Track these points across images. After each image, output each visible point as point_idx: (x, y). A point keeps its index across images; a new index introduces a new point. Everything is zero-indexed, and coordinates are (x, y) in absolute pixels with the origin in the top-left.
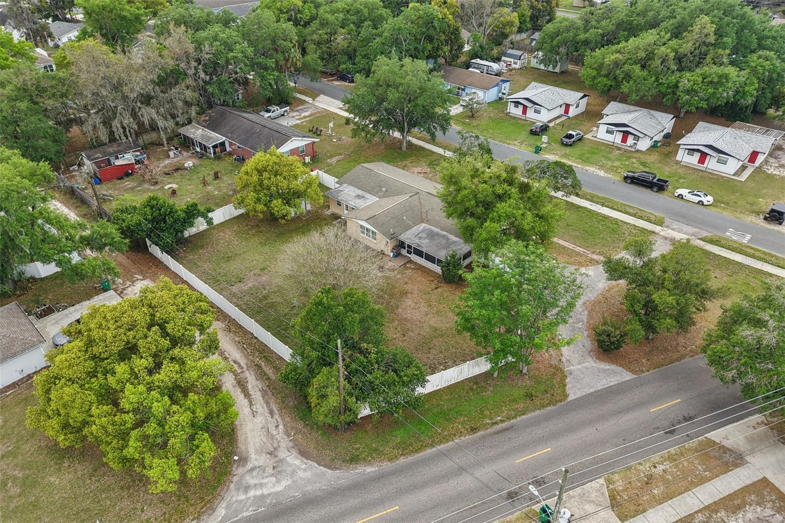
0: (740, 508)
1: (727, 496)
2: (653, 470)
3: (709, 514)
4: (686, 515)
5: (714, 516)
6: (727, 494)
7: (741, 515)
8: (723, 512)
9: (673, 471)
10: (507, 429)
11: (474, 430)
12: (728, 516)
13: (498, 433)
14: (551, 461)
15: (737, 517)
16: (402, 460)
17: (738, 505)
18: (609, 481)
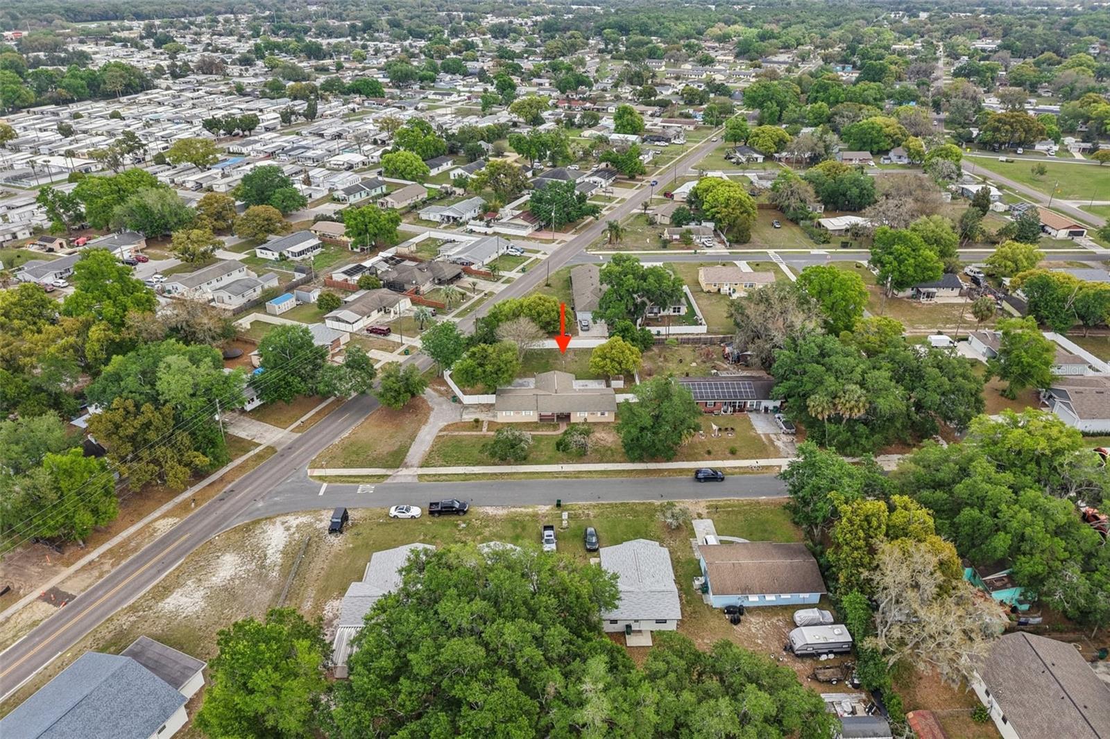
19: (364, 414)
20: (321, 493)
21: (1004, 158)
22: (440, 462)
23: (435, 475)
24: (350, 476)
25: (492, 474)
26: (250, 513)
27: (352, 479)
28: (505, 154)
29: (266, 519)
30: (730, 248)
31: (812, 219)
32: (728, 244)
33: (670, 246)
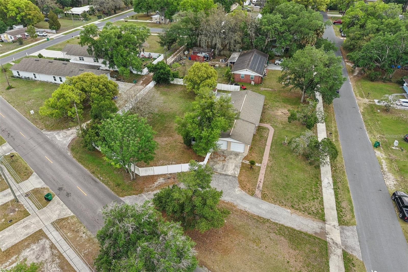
0: (62, 269)
1: (69, 263)
2: (82, 233)
3: (57, 256)
4: (56, 246)
5: (56, 258)
6: (70, 263)
7: (58, 269)
8: (59, 261)
9: (82, 240)
10: (96, 181)
11: (93, 173)
12: (57, 263)
13: (93, 179)
14: (80, 197)
15: (57, 268)
16: (74, 159)
17: (64, 268)
18: (72, 217)
30: (57, 33)
31: (63, 12)
32: (54, 31)
33: (24, 42)
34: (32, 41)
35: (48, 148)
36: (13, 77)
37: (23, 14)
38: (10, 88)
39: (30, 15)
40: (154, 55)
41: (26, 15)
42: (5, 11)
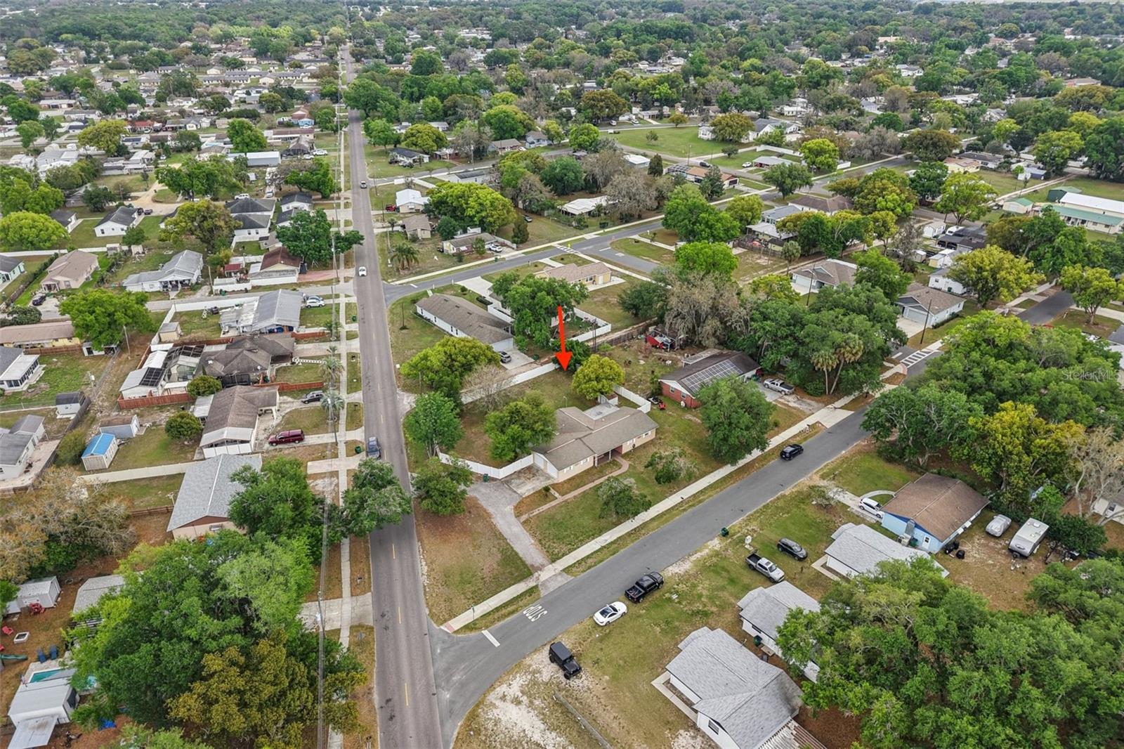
19: (411, 536)
20: (497, 644)
21: (612, 131)
22: (565, 549)
23: (579, 562)
24: (497, 609)
25: (629, 534)
26: (451, 712)
27: (504, 611)
28: (133, 194)
29: (477, 706)
30: (518, 249)
31: (553, 208)
32: (514, 246)
33: (464, 259)
34: (477, 259)
35: (390, 408)
36: (416, 313)
37: (484, 214)
38: (404, 328)
39: (492, 216)
40: (600, 322)
41: (487, 216)
42: (465, 206)
